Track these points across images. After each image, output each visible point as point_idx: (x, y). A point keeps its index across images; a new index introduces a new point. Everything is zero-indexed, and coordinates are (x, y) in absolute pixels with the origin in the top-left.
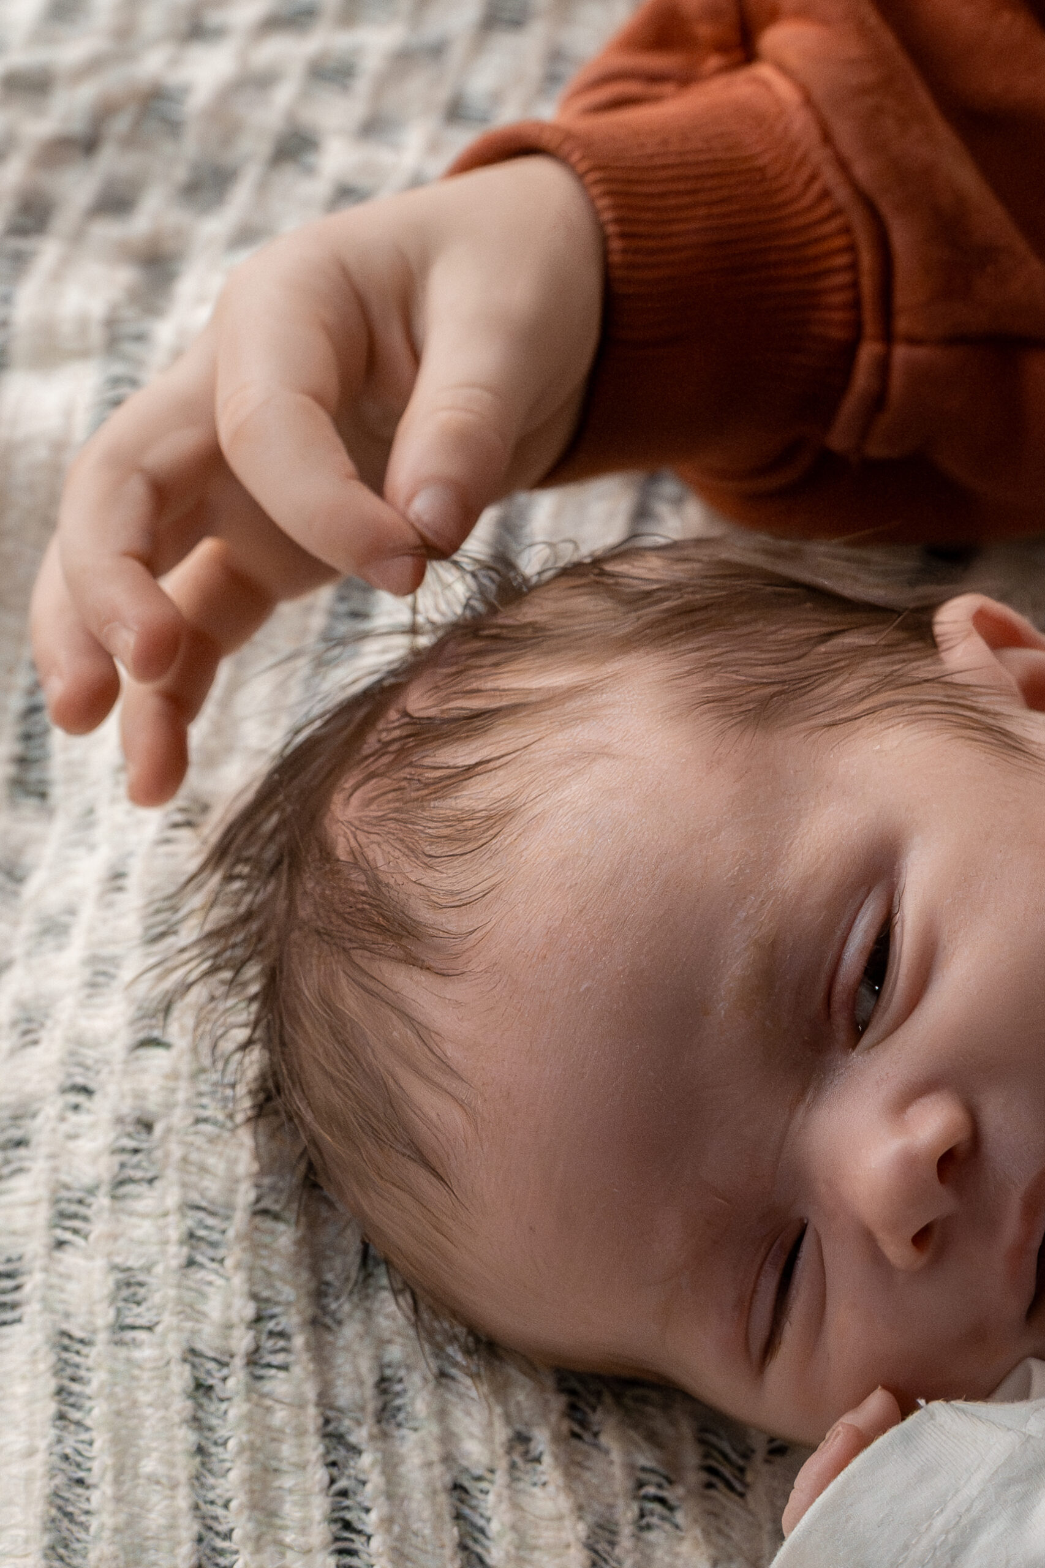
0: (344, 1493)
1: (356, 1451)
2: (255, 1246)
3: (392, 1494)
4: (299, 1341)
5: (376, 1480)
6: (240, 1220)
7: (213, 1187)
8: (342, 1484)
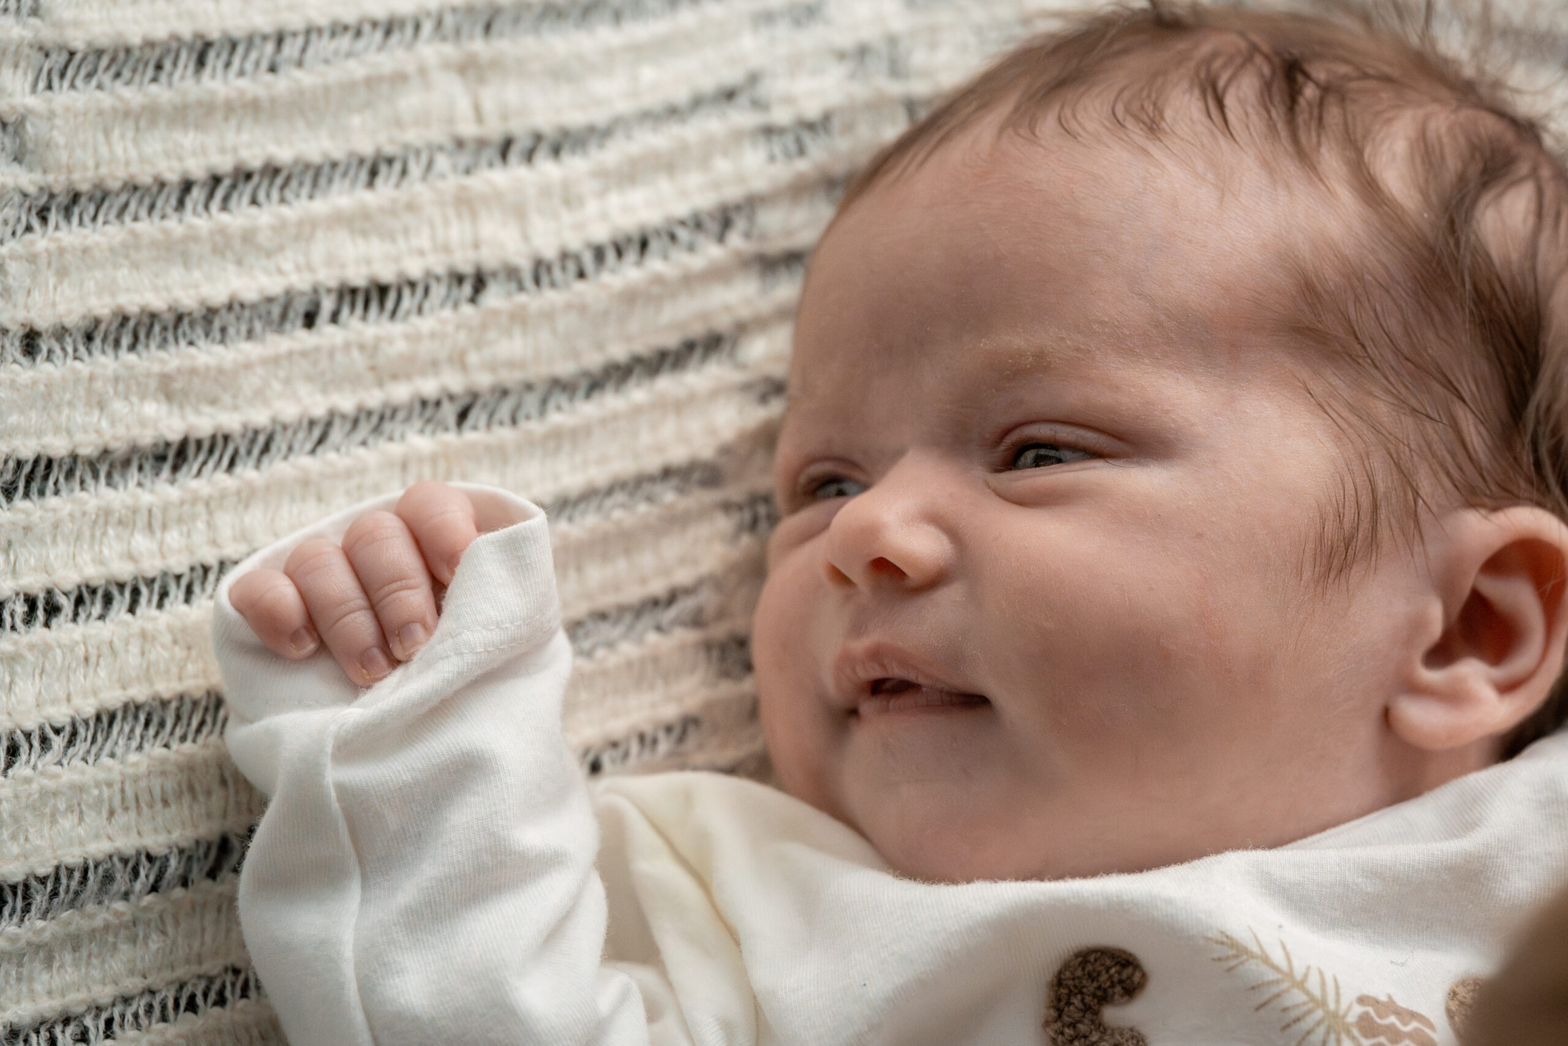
0: (673, 237)
1: (721, 239)
2: (877, 106)
3: (690, 281)
4: (802, 165)
5: (696, 262)
6: (895, 88)
7: (919, 58)
8: (683, 234)
